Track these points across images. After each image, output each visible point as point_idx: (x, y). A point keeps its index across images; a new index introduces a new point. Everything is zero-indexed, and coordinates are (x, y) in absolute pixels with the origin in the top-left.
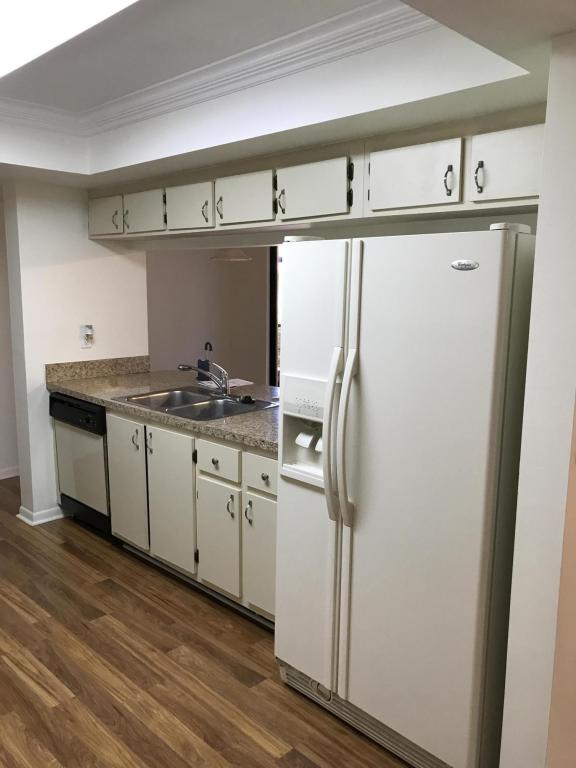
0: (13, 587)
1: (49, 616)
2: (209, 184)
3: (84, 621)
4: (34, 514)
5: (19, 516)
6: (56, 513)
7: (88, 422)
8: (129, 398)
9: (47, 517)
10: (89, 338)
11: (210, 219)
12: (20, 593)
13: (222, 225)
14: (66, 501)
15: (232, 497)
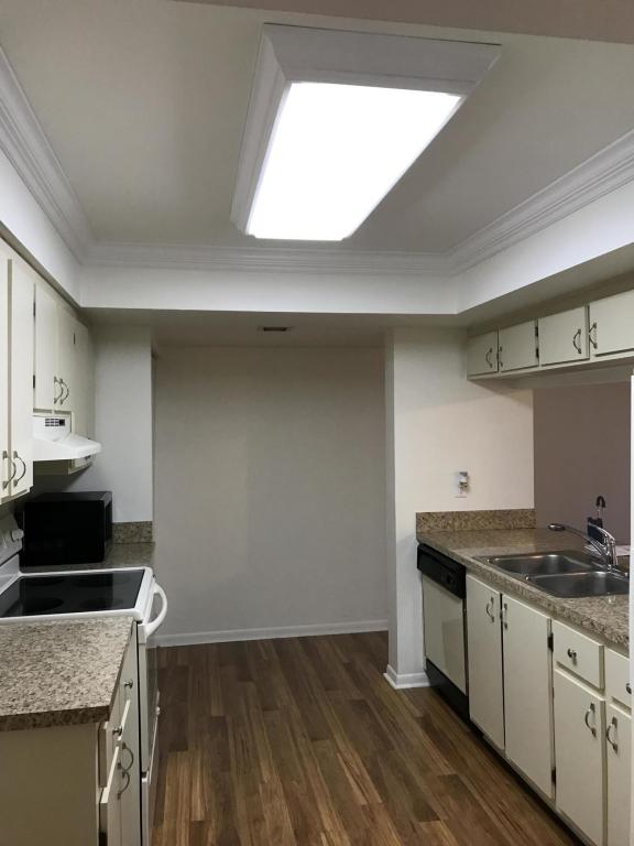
0: (356, 755)
1: (380, 801)
2: (581, 311)
3: (414, 820)
4: (399, 676)
5: (385, 675)
6: (421, 680)
7: (448, 581)
8: (492, 560)
9: (411, 682)
10: (464, 486)
11: (583, 350)
12: (361, 764)
13: (598, 356)
14: (431, 667)
15: (592, 706)
